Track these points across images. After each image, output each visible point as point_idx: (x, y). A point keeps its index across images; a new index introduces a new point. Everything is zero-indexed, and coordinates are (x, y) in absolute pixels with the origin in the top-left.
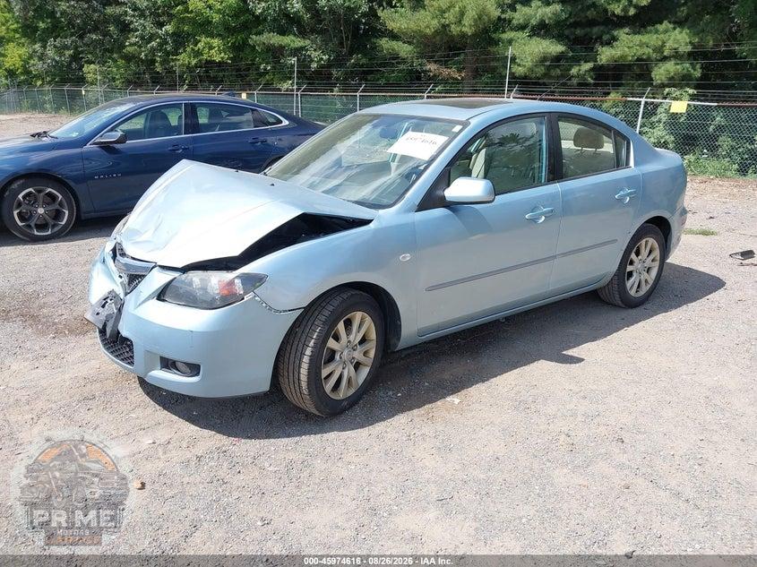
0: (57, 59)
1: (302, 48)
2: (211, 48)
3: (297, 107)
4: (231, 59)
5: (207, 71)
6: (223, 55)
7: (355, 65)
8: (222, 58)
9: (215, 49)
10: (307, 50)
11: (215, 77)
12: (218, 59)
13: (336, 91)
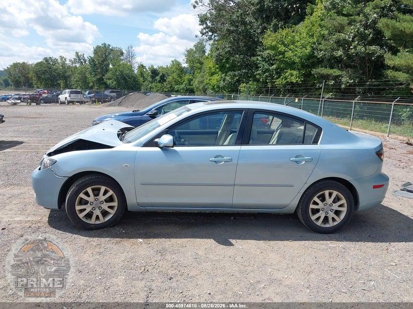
0: (230, 81)
1: (339, 76)
2: (292, 75)
3: (321, 107)
4: (301, 81)
5: (292, 87)
6: (297, 79)
7: (369, 85)
8: (297, 81)
9: (293, 76)
10: (342, 77)
11: (295, 90)
12: (294, 81)
13: (356, 100)
